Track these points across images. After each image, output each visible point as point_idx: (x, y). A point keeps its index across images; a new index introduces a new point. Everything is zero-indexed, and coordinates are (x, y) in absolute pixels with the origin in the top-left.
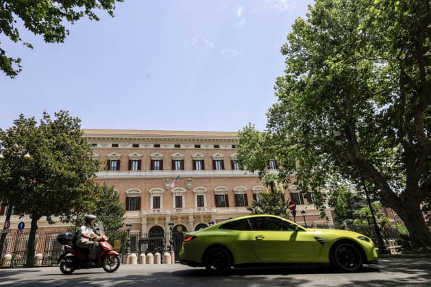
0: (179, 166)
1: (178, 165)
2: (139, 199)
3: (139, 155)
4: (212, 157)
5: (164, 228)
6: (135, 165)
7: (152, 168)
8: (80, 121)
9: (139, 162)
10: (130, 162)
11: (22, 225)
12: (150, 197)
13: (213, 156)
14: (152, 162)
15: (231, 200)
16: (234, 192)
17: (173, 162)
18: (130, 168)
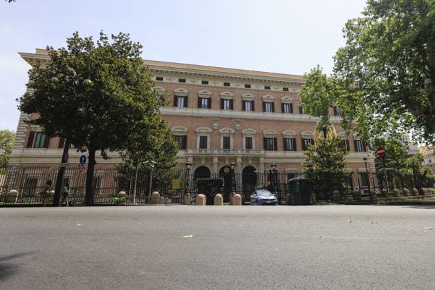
0: (228, 106)
1: (227, 104)
2: (185, 138)
3: (186, 91)
4: (262, 99)
5: (210, 169)
6: (181, 101)
7: (200, 106)
8: (141, 47)
9: (186, 99)
10: (176, 98)
11: (83, 159)
12: (197, 136)
13: (264, 97)
14: (200, 100)
15: (280, 144)
16: (283, 135)
17: (222, 101)
18: (175, 105)
